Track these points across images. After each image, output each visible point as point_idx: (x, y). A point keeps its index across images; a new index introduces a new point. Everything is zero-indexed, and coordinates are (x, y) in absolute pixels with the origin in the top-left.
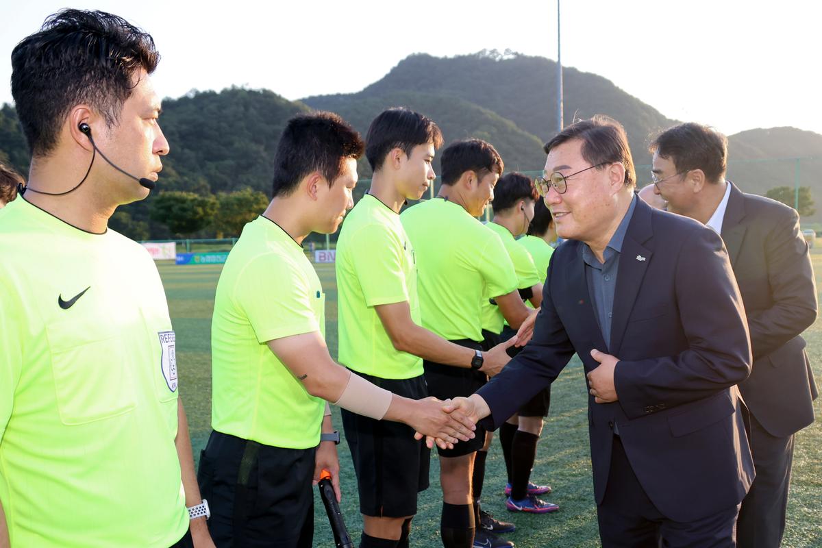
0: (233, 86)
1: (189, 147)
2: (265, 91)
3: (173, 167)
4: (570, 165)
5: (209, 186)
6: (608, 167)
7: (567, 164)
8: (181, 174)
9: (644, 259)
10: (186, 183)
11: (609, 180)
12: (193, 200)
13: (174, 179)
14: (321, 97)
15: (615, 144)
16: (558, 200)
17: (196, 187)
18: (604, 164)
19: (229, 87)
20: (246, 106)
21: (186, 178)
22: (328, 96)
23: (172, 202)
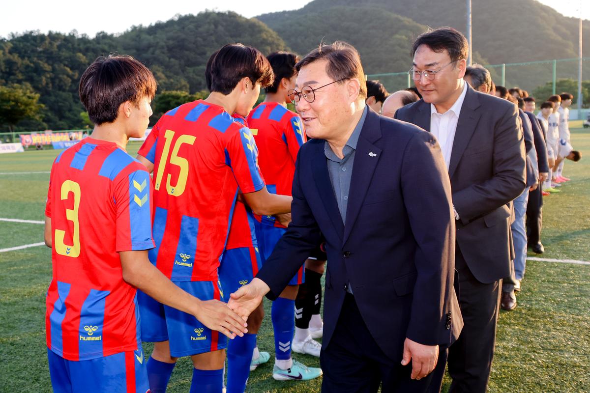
0: (206, 10)
1: (174, 57)
2: (229, 12)
3: (163, 72)
4: (317, 81)
5: (188, 86)
6: (347, 82)
7: (315, 80)
8: (168, 77)
9: (375, 155)
10: (172, 83)
11: (348, 92)
12: (185, 97)
13: (164, 80)
14: (271, 14)
15: (352, 64)
16: (307, 108)
17: (179, 86)
18: (343, 79)
19: (203, 11)
20: (216, 24)
21: (172, 80)
22: (277, 14)
23: (170, 99)
